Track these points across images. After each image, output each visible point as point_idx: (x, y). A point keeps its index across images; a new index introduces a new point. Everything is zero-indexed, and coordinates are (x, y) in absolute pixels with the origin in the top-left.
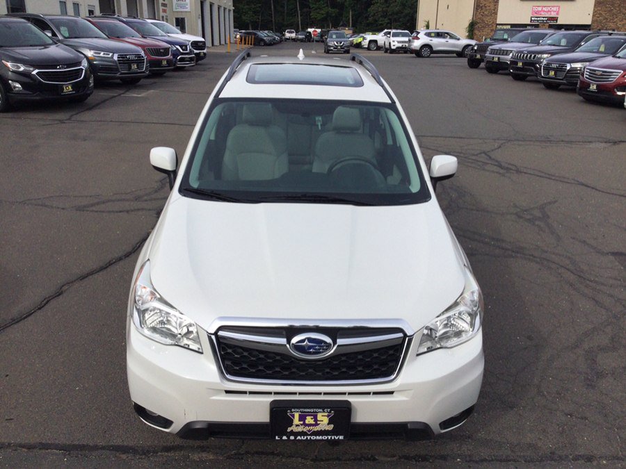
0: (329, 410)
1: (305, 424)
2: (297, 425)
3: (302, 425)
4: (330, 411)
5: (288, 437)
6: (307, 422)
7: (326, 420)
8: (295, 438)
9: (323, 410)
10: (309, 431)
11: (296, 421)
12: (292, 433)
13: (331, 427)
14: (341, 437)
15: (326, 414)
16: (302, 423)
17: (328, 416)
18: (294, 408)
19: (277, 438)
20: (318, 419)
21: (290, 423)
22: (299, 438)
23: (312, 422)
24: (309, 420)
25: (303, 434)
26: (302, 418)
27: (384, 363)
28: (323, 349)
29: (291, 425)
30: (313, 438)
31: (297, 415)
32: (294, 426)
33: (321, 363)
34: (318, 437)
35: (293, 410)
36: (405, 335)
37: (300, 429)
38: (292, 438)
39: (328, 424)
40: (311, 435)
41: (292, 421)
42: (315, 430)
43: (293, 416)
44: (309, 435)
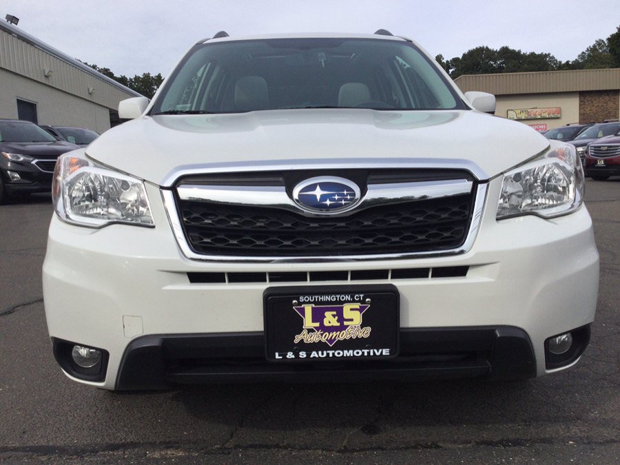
0: (362, 296)
1: (323, 328)
2: (310, 331)
3: (318, 329)
4: (364, 298)
5: (297, 354)
6: (326, 323)
7: (357, 318)
8: (308, 355)
9: (352, 297)
10: (331, 341)
11: (308, 322)
12: (302, 346)
13: (366, 333)
14: (386, 352)
15: (357, 306)
16: (317, 325)
17: (361, 310)
18: (304, 295)
19: (277, 356)
20: (346, 316)
21: (298, 326)
22: (314, 354)
23: (335, 323)
24: (330, 319)
25: (320, 346)
26: (318, 316)
27: (446, 226)
28: (346, 200)
29: (300, 330)
30: (339, 354)
31: (308, 309)
32: (305, 332)
33: (343, 224)
34: (346, 352)
35: (302, 299)
36: (476, 183)
37: (315, 338)
38: (303, 355)
39: (362, 326)
40: (335, 348)
41: (301, 322)
42: (341, 338)
43: (303, 311)
44: (331, 349)
